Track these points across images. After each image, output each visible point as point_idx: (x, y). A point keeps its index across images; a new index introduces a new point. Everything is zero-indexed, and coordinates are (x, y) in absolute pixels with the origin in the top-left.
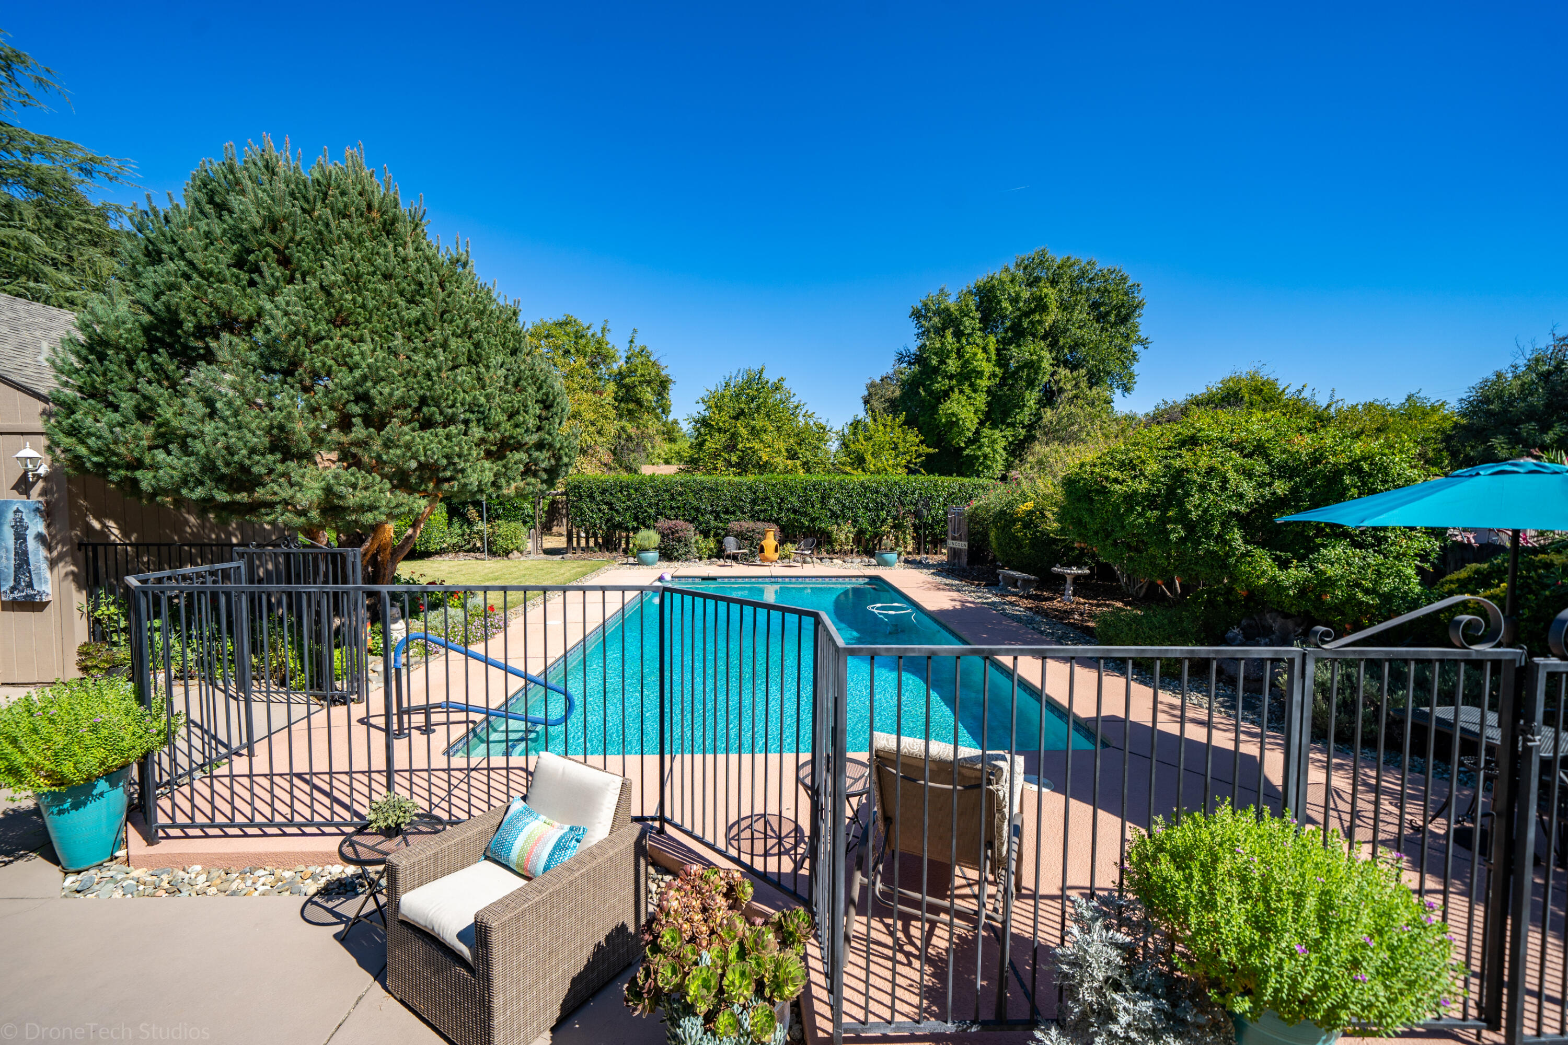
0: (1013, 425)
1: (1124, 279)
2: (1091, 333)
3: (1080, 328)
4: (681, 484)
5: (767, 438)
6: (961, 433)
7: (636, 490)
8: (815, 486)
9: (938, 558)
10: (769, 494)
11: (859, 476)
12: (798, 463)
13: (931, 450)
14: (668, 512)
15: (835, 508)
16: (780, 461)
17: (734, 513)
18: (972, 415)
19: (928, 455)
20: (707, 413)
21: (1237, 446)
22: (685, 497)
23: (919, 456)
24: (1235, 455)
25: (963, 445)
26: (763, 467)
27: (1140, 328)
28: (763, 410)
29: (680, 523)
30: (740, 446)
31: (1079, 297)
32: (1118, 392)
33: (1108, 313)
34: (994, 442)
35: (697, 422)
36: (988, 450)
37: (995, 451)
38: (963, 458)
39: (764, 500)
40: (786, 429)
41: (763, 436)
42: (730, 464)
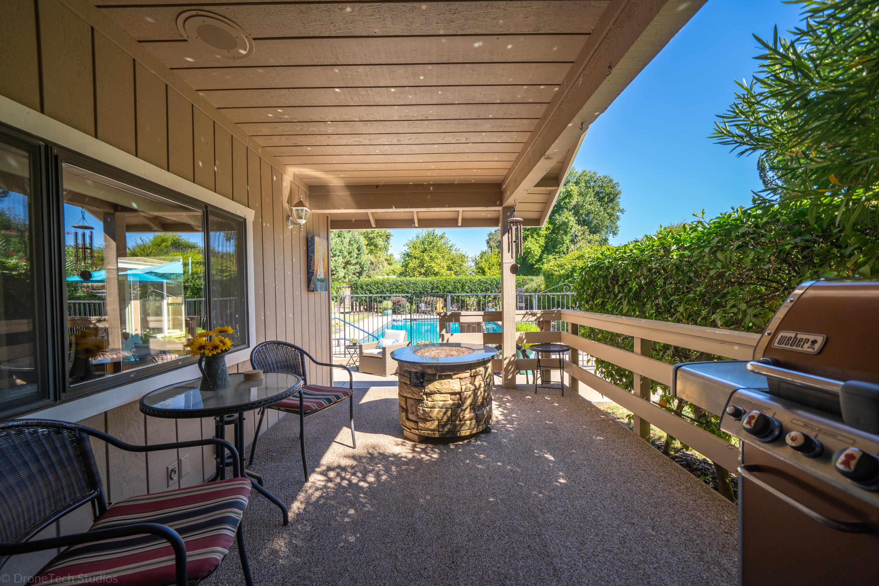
1: (611, 181)
2: (596, 207)
3: (590, 205)
4: (401, 282)
5: (438, 261)
6: (533, 257)
7: (381, 284)
8: (459, 281)
10: (439, 285)
11: (480, 277)
12: (452, 272)
14: (395, 294)
15: (468, 291)
16: (444, 271)
17: (424, 294)
18: (538, 248)
20: (409, 251)
22: (402, 287)
25: (534, 262)
26: (436, 274)
27: (620, 204)
28: (436, 248)
29: (401, 298)
30: (425, 265)
31: (589, 189)
32: (611, 235)
33: (604, 197)
34: (549, 261)
35: (405, 255)
38: (533, 268)
39: (437, 288)
40: (447, 257)
41: (436, 260)
42: (421, 274)
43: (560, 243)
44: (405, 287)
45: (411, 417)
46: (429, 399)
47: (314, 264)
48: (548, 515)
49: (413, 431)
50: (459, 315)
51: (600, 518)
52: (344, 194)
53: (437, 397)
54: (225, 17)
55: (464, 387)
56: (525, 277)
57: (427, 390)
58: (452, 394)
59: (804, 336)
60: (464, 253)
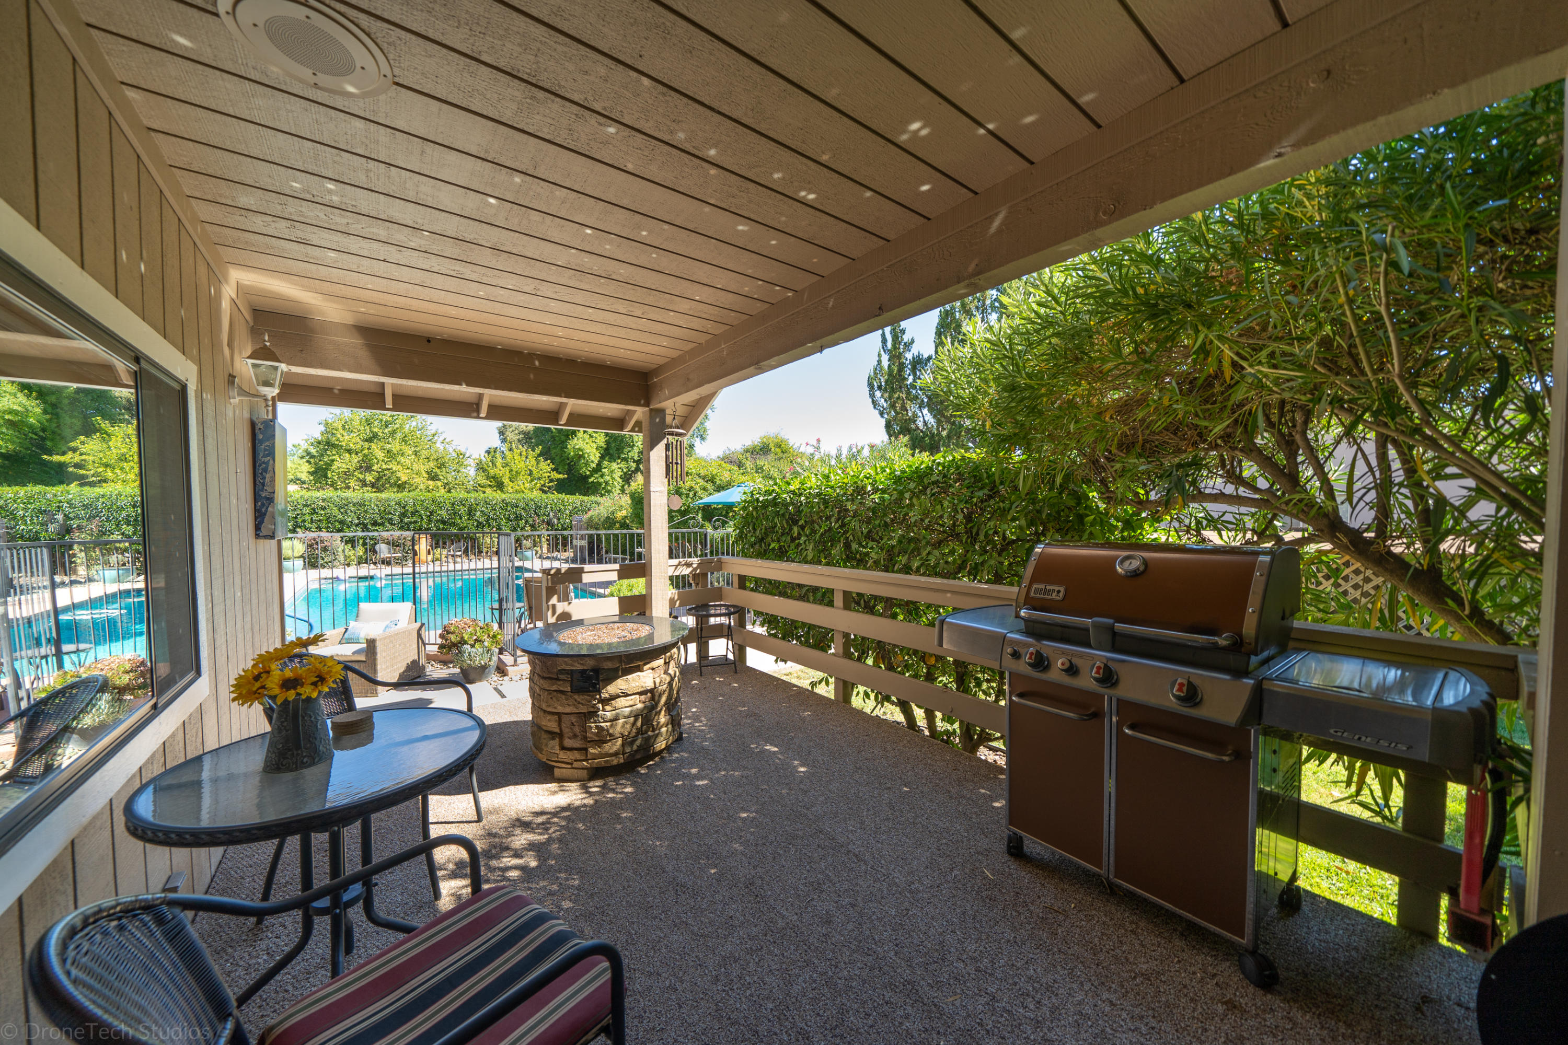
0: (625, 460)
4: (324, 500)
5: (406, 461)
6: (587, 464)
8: (462, 503)
9: (566, 554)
10: (418, 508)
11: (498, 496)
12: (439, 484)
13: (561, 476)
14: (308, 525)
15: (481, 520)
16: (421, 481)
17: (382, 524)
18: (594, 451)
19: (558, 480)
21: (704, 478)
22: (328, 511)
23: (551, 481)
24: (700, 480)
25: (588, 473)
26: (401, 487)
28: (399, 435)
29: (324, 534)
30: (375, 467)
32: (698, 440)
34: (612, 472)
36: (608, 478)
37: (613, 479)
38: (587, 482)
39: (413, 514)
40: (424, 453)
41: (400, 458)
42: (364, 484)
43: (629, 445)
44: (335, 511)
45: (568, 743)
46: (608, 708)
47: (273, 480)
48: (814, 809)
49: (576, 765)
50: (581, 571)
51: (861, 794)
52: (354, 342)
53: (621, 702)
54: (368, 35)
55: (658, 681)
56: (586, 498)
57: (605, 695)
58: (640, 694)
59: (1051, 587)
60: (463, 450)
